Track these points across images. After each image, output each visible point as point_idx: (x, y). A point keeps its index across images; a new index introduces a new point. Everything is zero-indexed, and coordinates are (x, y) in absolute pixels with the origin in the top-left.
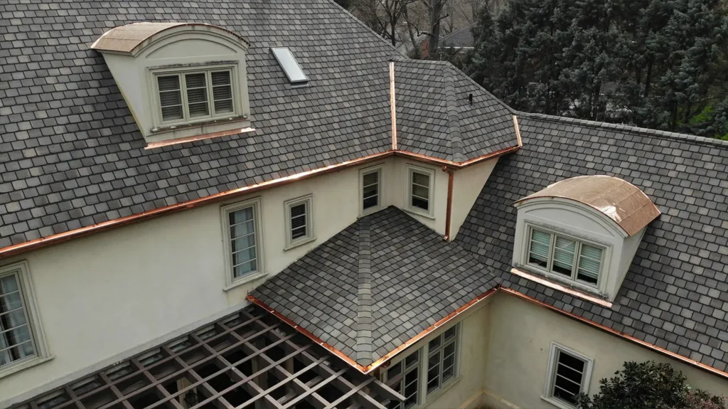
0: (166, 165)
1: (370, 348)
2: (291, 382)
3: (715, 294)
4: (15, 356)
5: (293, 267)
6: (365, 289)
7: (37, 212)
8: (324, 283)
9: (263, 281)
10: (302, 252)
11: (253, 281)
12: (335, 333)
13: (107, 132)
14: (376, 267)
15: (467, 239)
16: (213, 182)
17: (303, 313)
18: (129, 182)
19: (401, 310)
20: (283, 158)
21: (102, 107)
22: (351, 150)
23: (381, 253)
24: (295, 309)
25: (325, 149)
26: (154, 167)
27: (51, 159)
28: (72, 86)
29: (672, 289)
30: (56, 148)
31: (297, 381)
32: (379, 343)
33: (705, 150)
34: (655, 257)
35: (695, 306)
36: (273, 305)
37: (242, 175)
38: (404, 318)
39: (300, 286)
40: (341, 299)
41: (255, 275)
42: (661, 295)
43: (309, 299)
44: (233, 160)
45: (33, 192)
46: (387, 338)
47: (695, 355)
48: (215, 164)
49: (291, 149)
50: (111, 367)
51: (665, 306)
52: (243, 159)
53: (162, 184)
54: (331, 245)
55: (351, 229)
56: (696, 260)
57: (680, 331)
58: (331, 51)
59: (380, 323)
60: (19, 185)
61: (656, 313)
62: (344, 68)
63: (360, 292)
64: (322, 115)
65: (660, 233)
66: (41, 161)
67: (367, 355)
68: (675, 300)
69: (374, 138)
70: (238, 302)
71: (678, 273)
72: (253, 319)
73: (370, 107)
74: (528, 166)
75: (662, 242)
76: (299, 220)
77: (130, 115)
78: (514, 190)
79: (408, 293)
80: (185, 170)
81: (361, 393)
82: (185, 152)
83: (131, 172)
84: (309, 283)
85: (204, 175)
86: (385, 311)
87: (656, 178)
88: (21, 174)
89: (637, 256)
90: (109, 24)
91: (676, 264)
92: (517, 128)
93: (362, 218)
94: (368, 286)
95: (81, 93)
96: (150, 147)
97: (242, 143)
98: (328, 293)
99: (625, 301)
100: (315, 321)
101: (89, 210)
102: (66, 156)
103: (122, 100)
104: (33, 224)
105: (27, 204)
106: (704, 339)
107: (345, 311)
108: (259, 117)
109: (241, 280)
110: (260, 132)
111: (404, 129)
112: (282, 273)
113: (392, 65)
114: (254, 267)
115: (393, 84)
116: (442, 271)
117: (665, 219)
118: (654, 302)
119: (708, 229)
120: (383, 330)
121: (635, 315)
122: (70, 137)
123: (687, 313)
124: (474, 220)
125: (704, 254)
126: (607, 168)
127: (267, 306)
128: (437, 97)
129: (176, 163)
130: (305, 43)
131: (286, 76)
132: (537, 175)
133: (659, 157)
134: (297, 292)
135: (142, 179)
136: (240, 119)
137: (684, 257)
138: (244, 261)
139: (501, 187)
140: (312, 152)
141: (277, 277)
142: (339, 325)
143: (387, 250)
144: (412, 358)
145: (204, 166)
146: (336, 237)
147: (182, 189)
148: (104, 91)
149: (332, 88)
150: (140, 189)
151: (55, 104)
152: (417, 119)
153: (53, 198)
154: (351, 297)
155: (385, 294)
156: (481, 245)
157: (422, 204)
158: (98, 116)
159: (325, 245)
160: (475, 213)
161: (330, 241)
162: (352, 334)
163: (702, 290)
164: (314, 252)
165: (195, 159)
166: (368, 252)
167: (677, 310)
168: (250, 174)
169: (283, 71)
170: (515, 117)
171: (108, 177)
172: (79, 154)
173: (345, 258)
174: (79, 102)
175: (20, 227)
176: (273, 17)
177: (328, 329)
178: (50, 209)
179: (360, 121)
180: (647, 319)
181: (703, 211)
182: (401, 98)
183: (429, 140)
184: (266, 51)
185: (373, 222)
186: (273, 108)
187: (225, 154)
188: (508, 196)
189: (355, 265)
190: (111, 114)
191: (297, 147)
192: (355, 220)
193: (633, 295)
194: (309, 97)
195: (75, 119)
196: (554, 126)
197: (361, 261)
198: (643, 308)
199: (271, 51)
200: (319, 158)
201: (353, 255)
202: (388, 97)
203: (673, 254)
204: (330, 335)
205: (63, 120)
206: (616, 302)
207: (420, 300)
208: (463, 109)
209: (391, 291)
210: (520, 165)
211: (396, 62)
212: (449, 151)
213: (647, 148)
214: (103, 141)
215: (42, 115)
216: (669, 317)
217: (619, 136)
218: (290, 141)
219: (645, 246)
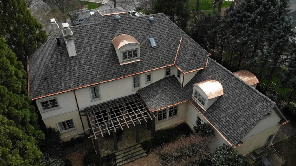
0: (123, 68)
1: (153, 108)
2: (139, 111)
3: (224, 115)
4: (96, 98)
5: (147, 87)
6: (158, 96)
7: (101, 77)
8: (151, 92)
9: (140, 89)
10: (149, 84)
11: (138, 89)
12: (149, 104)
13: (113, 62)
14: (163, 91)
15: (187, 88)
16: (131, 72)
17: (145, 98)
18: (116, 72)
19: (163, 102)
20: (146, 67)
21: (113, 56)
22: (163, 64)
23: (165, 88)
24: (144, 97)
25: (156, 64)
26: (121, 69)
27: (104, 67)
28: (108, 52)
29: (217, 111)
30: (105, 65)
31: (140, 111)
32: (156, 107)
33: (240, 83)
34: (218, 104)
35: (219, 116)
36: (141, 95)
37: (137, 71)
38: (163, 104)
39: (147, 92)
40: (152, 97)
41: (139, 88)
42: (215, 112)
43: (147, 95)
44: (136, 67)
45: (101, 74)
46: (157, 107)
47: (215, 126)
48: (132, 68)
49: (148, 64)
50: (111, 101)
51: (214, 114)
52: (137, 67)
53: (122, 72)
54: (156, 83)
55: (161, 80)
56: (224, 107)
57: (215, 120)
58: (165, 36)
59: (157, 104)
60: (99, 72)
61: (212, 115)
62: (167, 41)
63: (157, 96)
64: (158, 55)
65: (221, 99)
66: (102, 68)
67: (152, 109)
68: (217, 114)
69: (169, 61)
70: (135, 92)
71: (220, 108)
72: (137, 96)
73: (171, 52)
74: (205, 74)
75: (220, 101)
76: (149, 78)
77: (118, 58)
78: (200, 79)
79: (166, 98)
80: (126, 70)
81: (149, 116)
82: (127, 66)
83: (117, 70)
84: (148, 92)
85: (129, 71)
86: (160, 101)
87: (227, 86)
88: (99, 70)
89: (215, 102)
90: (115, 36)
91: (221, 106)
92: (207, 62)
93: (165, 78)
94: (159, 95)
95: (109, 53)
96: (121, 65)
97: (138, 63)
98: (151, 95)
99: (208, 111)
100: (146, 100)
101: (109, 77)
102: (106, 67)
103: (116, 54)
104: (101, 79)
105: (100, 76)
106: (218, 123)
107: (152, 100)
108: (143, 57)
109: (136, 88)
110: (142, 61)
111: (178, 59)
112: (144, 88)
113: (181, 38)
114: (138, 86)
115: (180, 44)
116: (176, 95)
117: (224, 96)
118: (213, 113)
119: (230, 101)
120: (157, 105)
121: (209, 114)
122: (107, 63)
123: (217, 117)
124: (190, 84)
125: (226, 106)
126: (219, 80)
127: (139, 95)
128: (187, 53)
129: (125, 68)
130: (158, 35)
131: (151, 46)
132: (206, 76)
133: (230, 81)
134: (145, 93)
135: (118, 71)
136: (138, 59)
137: (223, 106)
138: (137, 85)
139: (198, 77)
140: (153, 65)
141: (143, 88)
142: (150, 102)
143: (167, 87)
144: (165, 110)
145: (130, 69)
146: (157, 82)
147: (125, 73)
148: (113, 52)
149: (162, 48)
150: (118, 73)
151: (105, 56)
152: (181, 57)
153: (104, 75)
154: (154, 97)
155: (161, 98)
156: (189, 90)
157: (179, 77)
158: (112, 58)
159: (154, 83)
160: (190, 82)
161: (156, 82)
162: (152, 105)
163: (222, 113)
164: (152, 84)
165: (128, 67)
166: (162, 87)
167: (216, 116)
168: (138, 70)
169: (151, 44)
170: (208, 59)
171: (113, 71)
172: (108, 66)
173: (157, 87)
174: (109, 55)
175: (99, 80)
176: (152, 28)
177: (148, 102)
178: (103, 77)
179: (167, 56)
180: (210, 116)
181: (231, 97)
182: (180, 50)
183: (181, 64)
184: (148, 39)
185: (167, 79)
186: (146, 54)
187: (134, 66)
188: (198, 80)
189: (158, 90)
190: (114, 58)
191: (150, 64)
192: (163, 78)
193: (210, 110)
194: (156, 51)
195: (108, 59)
196: (215, 65)
197: (160, 89)
198: (211, 113)
199: (149, 39)
200: (154, 66)
201: (159, 87)
202: (177, 48)
203: (221, 104)
204: (148, 104)
205: (106, 59)
206: (207, 110)
207: (168, 100)
208: (192, 57)
209: (163, 97)
210: (204, 73)
211: (183, 38)
212: (184, 69)
213: (229, 78)
214: (113, 64)
215: (103, 58)
216: (214, 117)
217: (226, 73)
218: (148, 63)
219: (217, 101)
